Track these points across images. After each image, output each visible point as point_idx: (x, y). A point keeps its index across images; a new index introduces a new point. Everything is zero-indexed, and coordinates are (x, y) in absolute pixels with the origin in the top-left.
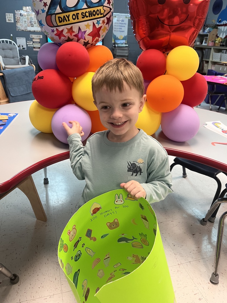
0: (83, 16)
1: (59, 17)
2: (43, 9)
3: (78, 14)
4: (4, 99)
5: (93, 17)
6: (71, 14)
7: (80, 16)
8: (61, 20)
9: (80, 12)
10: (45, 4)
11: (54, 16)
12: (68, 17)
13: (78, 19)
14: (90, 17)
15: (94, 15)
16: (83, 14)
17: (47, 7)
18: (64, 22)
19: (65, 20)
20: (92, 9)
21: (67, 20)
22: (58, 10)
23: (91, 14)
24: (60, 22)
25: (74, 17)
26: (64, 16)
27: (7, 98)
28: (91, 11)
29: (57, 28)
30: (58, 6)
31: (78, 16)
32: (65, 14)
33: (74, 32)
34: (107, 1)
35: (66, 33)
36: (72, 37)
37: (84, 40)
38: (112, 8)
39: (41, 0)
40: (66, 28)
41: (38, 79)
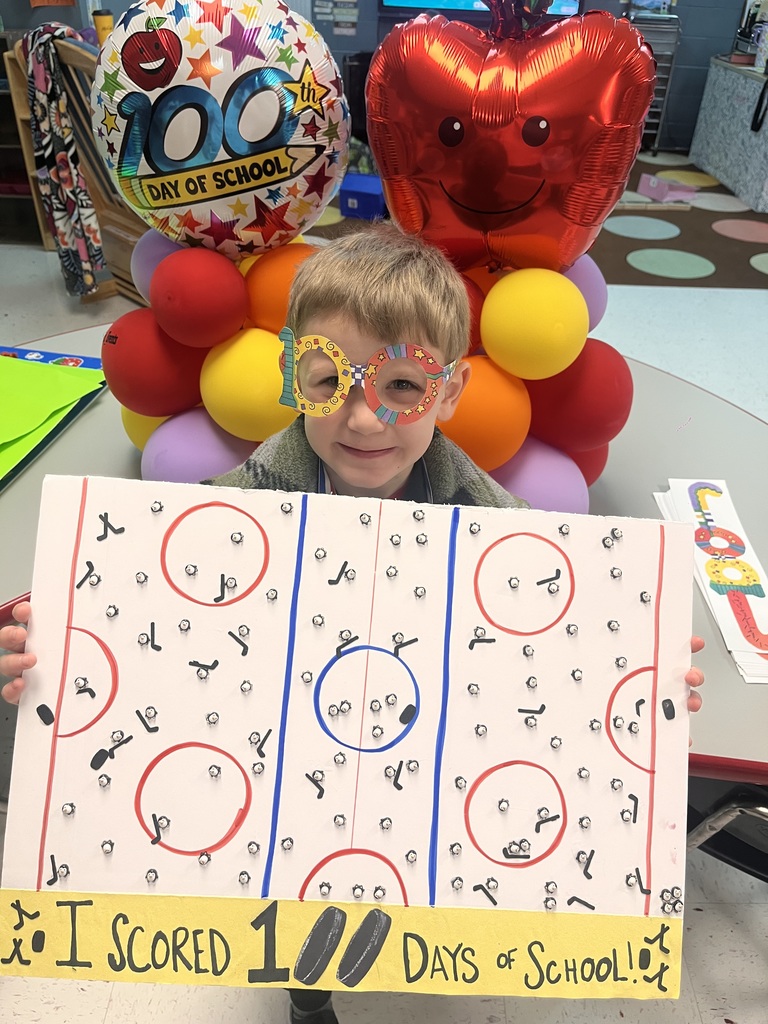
0: (219, 183)
1: (150, 187)
2: (109, 158)
3: (204, 177)
6: (182, 178)
7: (210, 183)
8: (156, 194)
9: (209, 172)
10: (111, 148)
11: (137, 181)
12: (175, 188)
13: (204, 190)
14: (241, 182)
15: (257, 177)
16: (219, 177)
17: (116, 156)
18: (164, 198)
19: (167, 196)
20: (247, 162)
21: (174, 195)
22: (144, 168)
23: (244, 175)
24: (155, 198)
25: (192, 187)
26: (163, 185)
28: (244, 167)
29: (151, 211)
30: (143, 157)
31: (204, 183)
32: (165, 179)
33: (198, 224)
34: (300, 130)
35: (178, 226)
36: (197, 235)
37: (237, 242)
38: (330, 142)
39: (100, 133)
40: (176, 215)
41: (106, 341)
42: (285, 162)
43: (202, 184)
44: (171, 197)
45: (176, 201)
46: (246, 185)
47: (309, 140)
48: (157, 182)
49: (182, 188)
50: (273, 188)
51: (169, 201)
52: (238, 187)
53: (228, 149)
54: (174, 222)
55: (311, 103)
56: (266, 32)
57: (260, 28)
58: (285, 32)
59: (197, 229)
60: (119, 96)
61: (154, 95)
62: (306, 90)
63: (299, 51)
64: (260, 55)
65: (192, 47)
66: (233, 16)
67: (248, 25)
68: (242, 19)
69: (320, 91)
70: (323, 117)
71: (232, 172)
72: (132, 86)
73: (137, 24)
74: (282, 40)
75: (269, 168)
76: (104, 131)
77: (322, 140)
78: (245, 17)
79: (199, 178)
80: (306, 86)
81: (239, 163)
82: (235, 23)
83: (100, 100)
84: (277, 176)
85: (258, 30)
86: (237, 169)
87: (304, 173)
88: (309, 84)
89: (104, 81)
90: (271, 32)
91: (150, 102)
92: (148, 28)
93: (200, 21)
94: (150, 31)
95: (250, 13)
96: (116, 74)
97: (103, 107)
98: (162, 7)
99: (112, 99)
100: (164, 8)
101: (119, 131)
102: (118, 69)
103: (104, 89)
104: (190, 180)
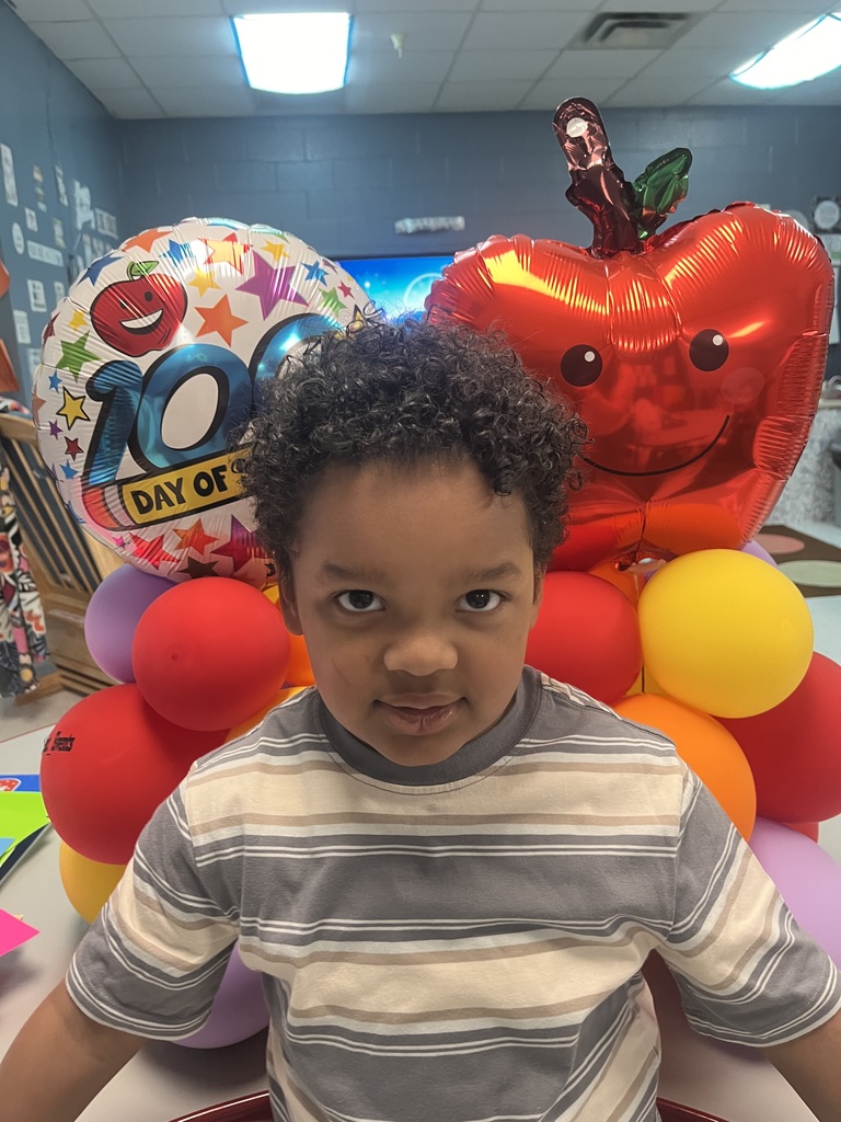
1: (136, 494)
2: (68, 464)
3: (223, 468)
6: (189, 473)
8: (144, 503)
11: (114, 489)
12: (177, 490)
13: (222, 488)
17: (82, 458)
18: (159, 507)
19: (164, 503)
21: (175, 501)
22: (128, 466)
24: (143, 510)
25: (204, 484)
26: (158, 489)
29: (134, 532)
30: (127, 452)
31: (224, 477)
32: (160, 480)
33: (211, 540)
35: (180, 546)
36: (206, 557)
39: (55, 430)
40: (176, 531)
41: (53, 749)
43: (220, 480)
44: (170, 504)
45: (179, 508)
48: (147, 486)
49: (188, 491)
51: (166, 511)
54: (171, 544)
56: (301, 273)
57: (294, 268)
58: (326, 273)
59: (209, 548)
60: (88, 370)
61: (144, 363)
63: (345, 295)
64: (298, 299)
65: (201, 295)
66: (255, 254)
67: (278, 264)
68: (268, 257)
72: (109, 354)
73: (114, 274)
74: (323, 280)
76: (62, 424)
78: (271, 255)
79: (216, 471)
82: (260, 262)
83: (54, 381)
85: (290, 271)
89: (62, 354)
90: (307, 271)
91: (139, 372)
92: (132, 275)
93: (209, 261)
94: (135, 278)
95: (277, 251)
96: (83, 341)
97: (61, 390)
98: (148, 250)
99: (76, 375)
100: (152, 250)
101: (89, 420)
102: (87, 335)
103: (61, 365)
104: (202, 475)
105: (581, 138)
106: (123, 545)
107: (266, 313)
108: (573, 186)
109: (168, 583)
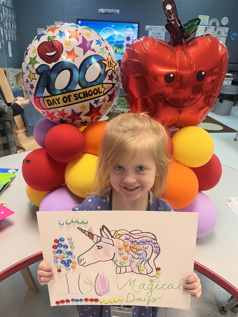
0: (76, 98)
1: (48, 101)
2: (31, 91)
3: (70, 96)
4: (22, 129)
5: (89, 97)
6: (61, 96)
7: (72, 98)
8: (50, 103)
9: (72, 94)
10: (32, 87)
11: (42, 99)
12: (58, 100)
13: (70, 101)
14: (85, 97)
15: (91, 95)
16: (76, 96)
17: (34, 90)
18: (53, 105)
19: (54, 103)
20: (87, 90)
22: (46, 93)
23: (86, 95)
24: (50, 105)
25: (65, 100)
26: (53, 100)
27: (25, 128)
28: (86, 92)
29: (47, 110)
30: (46, 89)
31: (70, 98)
32: (54, 97)
33: (66, 114)
34: (107, 77)
35: (58, 115)
36: (65, 118)
37: (81, 121)
38: (117, 82)
39: (27, 81)
40: (57, 111)
41: (25, 162)
42: (102, 90)
43: (69, 99)
44: (56, 104)
45: (58, 105)
46: (86, 98)
47: (110, 81)
48: (51, 99)
49: (61, 101)
50: (96, 99)
51: (55, 106)
52: (83, 99)
53: (80, 85)
54: (56, 114)
55: (111, 68)
56: (95, 43)
57: (93, 41)
58: (102, 43)
59: (66, 116)
60: (36, 66)
61: (51, 65)
62: (109, 63)
63: (106, 50)
64: (93, 50)
65: (67, 47)
66: (82, 36)
67: (89, 40)
68: (86, 37)
69: (114, 64)
70: (115, 73)
71: (81, 93)
72: (42, 62)
73: (44, 39)
74: (101, 45)
75: (96, 92)
76: (29, 80)
77: (114, 81)
78: (87, 37)
79: (68, 96)
80: (109, 62)
81: (84, 90)
82: (84, 39)
83: (27, 68)
84: (98, 95)
85: (92, 42)
86: (83, 92)
87: (108, 93)
88: (110, 61)
89: (30, 61)
90: (96, 42)
91: (50, 68)
92: (49, 40)
93: (70, 37)
94: (50, 41)
95: (88, 35)
96: (35, 58)
97: (29, 71)
98: (54, 33)
99: (33, 67)
100: (55, 33)
101: (36, 80)
102: (36, 56)
103: (29, 64)
104: (65, 97)
105: (170, 10)
106: (44, 113)
107: (84, 54)
108: (167, 24)
109: (55, 124)
